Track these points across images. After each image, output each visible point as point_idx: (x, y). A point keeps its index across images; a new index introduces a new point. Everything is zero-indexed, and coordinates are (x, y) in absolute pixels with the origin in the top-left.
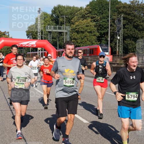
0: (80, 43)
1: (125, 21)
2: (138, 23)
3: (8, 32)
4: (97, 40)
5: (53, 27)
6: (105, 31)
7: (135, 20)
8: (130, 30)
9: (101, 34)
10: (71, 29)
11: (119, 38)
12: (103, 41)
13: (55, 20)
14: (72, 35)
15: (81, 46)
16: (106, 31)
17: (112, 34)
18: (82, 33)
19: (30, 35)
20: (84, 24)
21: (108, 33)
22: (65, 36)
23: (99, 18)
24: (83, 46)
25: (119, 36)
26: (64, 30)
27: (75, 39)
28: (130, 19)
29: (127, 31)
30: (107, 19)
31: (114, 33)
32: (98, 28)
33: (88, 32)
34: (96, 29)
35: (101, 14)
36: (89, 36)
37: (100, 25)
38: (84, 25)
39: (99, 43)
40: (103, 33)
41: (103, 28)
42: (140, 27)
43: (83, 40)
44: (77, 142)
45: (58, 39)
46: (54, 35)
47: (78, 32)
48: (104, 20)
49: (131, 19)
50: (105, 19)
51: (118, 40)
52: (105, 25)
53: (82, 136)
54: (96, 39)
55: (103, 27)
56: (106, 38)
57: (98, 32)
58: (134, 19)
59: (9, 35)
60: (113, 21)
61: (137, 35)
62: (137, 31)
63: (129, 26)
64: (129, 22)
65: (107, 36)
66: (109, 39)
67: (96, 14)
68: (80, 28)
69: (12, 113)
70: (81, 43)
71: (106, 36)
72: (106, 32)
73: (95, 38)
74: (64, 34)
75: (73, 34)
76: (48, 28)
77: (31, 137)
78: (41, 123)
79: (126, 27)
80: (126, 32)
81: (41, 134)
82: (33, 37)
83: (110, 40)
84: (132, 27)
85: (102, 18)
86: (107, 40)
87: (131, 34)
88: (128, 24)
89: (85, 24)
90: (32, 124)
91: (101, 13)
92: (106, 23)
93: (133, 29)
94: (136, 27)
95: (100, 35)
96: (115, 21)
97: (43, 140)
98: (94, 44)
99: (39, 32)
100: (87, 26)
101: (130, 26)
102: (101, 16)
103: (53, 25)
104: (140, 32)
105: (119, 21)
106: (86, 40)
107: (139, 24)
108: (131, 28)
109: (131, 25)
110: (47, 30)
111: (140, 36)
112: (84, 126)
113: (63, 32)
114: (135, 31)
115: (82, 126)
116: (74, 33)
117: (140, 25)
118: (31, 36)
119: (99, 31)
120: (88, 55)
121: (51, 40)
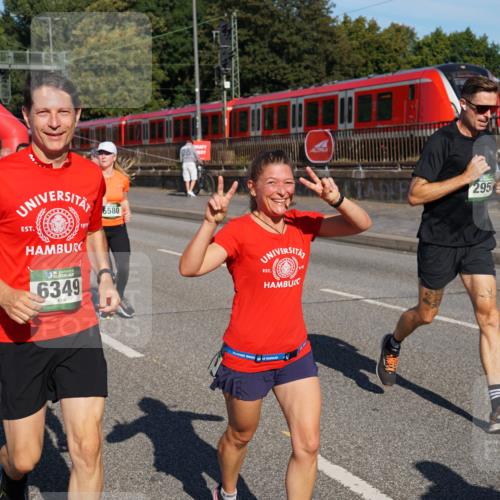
1: (244, 31)
2: (284, 36)
4: (159, 94)
5: (11, 54)
7: (275, 29)
8: (262, 60)
9: (170, 73)
11: (227, 85)
12: (180, 96)
13: (19, 32)
15: (109, 115)
16: (189, 64)
17: (206, 72)
21: (192, 70)
23: (162, 24)
25: (228, 78)
28: (258, 26)
29: (253, 62)
30: (187, 25)
31: (212, 68)
32: (160, 55)
34: (154, 57)
35: (168, 8)
37: (167, 45)
39: (168, 102)
40: (176, 71)
41: (176, 55)
42: (292, 50)
44: (108, 419)
46: (18, 81)
48: (179, 29)
49: (262, 26)
50: (181, 25)
51: (225, 93)
52: (183, 44)
53: (123, 401)
54: (157, 91)
55: (176, 50)
56: (187, 86)
57: (162, 68)
58: (271, 25)
60: (207, 30)
61: (285, 74)
62: (282, 63)
63: (257, 47)
64: (256, 33)
65: (190, 79)
66: (197, 90)
67: (153, 11)
71: (187, 81)
72: (187, 67)
73: (152, 86)
79: (247, 49)
80: (249, 66)
83: (201, 92)
84: (266, 50)
85: (172, 21)
87: (265, 71)
88: (253, 42)
91: (167, 5)
92: (186, 37)
93: (271, 57)
94: (279, 49)
95: (168, 79)
96: (214, 32)
98: (151, 107)
101: (260, 48)
102: (170, 16)
103: (11, 49)
104: (292, 66)
105: (226, 31)
107: (288, 40)
108: (263, 53)
109: (262, 43)
111: (291, 77)
112: (129, 368)
114: (275, 62)
115: (123, 370)
117: (291, 43)
119: (165, 65)
120: (146, 142)
121: (10, 98)
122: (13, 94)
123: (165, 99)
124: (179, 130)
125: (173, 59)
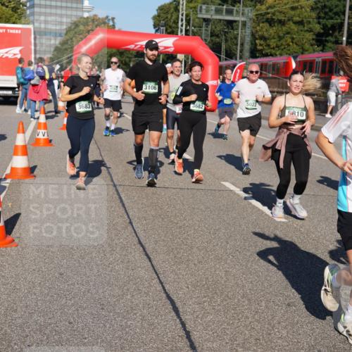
0: (274, 48)
3: (113, 19)
4: (314, 42)
5: (213, 8)
6: (335, 21)
9: (325, 27)
10: (256, 15)
12: (329, 45)
14: (258, 28)
16: (339, 21)
18: (280, 25)
19: (162, 26)
20: (285, 4)
21: (342, 25)
22: (240, 31)
24: (281, 55)
26: (239, 16)
27: (263, 38)
32: (319, 13)
33: (296, 23)
34: (314, 15)
36: (297, 32)
37: (325, 6)
38: (287, 6)
39: (320, 48)
40: (329, 26)
41: (330, 14)
43: (283, 42)
45: (224, 38)
46: (216, 28)
47: (271, 22)
52: (337, 6)
54: (313, 39)
55: (331, 10)
56: (336, 37)
57: (319, 23)
59: (114, 26)
65: (339, 32)
66: (344, 39)
68: (277, 13)
69: (117, 191)
70: (277, 47)
71: (336, 34)
72: (338, 23)
73: (310, 36)
74: (238, 26)
75: (259, 25)
76: (204, 11)
77: (156, 242)
78: (178, 216)
81: (179, 238)
82: (169, 31)
86: (340, 42)
89: (288, 3)
90: (160, 216)
95: (322, 31)
97: (182, 251)
98: (307, 51)
99: (182, 20)
100: (293, 8)
103: (214, 5)
106: (289, 40)
110: (200, 16)
113: (235, 21)
116: (261, 25)
118: (164, 28)
121: (209, 39)
122: (211, 36)
123: (318, 46)
124: (325, 68)
125: (327, 17)
